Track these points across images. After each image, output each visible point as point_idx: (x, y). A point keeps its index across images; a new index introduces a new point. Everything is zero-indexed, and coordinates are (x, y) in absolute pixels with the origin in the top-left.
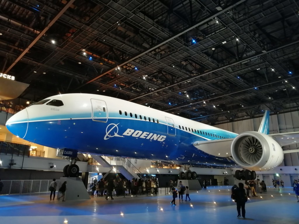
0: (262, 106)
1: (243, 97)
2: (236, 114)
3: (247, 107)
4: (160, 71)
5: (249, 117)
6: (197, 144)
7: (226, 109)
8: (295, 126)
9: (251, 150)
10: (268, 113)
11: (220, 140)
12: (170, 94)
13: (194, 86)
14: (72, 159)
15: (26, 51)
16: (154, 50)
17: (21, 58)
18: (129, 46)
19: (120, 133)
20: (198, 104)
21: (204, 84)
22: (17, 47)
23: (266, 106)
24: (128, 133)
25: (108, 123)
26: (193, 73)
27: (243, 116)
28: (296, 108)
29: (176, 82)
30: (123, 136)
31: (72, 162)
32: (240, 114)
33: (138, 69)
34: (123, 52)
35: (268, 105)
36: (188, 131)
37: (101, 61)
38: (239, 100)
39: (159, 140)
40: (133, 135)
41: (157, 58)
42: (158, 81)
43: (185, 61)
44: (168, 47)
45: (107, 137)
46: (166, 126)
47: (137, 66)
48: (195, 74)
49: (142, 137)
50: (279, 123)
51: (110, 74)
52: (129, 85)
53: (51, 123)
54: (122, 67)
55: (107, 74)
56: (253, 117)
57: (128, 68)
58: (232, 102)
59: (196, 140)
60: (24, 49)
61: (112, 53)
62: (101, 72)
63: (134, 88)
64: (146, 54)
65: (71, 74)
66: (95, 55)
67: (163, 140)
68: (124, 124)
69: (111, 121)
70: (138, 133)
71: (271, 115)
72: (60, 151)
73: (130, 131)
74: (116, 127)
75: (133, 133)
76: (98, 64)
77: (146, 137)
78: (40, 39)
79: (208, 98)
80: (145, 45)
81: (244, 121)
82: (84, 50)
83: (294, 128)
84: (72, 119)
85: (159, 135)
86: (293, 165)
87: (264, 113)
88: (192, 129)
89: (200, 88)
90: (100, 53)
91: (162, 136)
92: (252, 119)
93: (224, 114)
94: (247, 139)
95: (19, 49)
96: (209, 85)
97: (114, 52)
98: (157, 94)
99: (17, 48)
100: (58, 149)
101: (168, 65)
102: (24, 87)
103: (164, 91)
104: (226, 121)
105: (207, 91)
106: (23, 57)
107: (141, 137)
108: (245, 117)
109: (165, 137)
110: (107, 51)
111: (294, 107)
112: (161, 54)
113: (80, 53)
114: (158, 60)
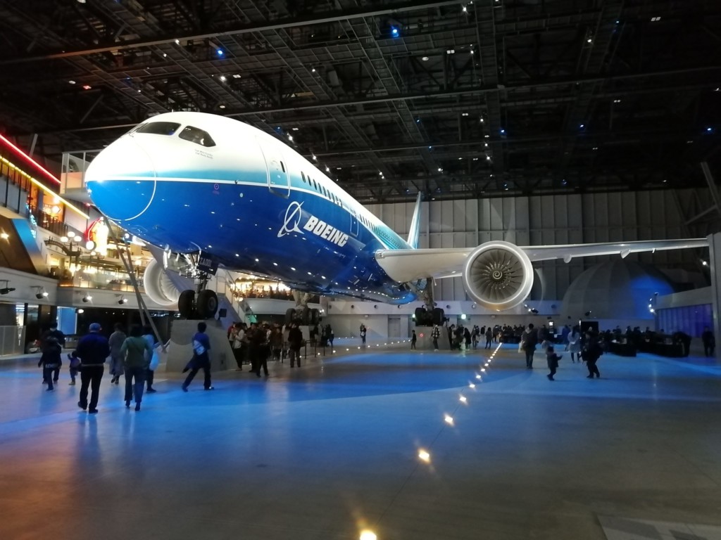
8: (456, 228)
9: (497, 274)
10: (422, 195)
19: (302, 225)
24: (310, 226)
25: (290, 200)
30: (304, 230)
33: (226, 55)
39: (340, 243)
40: (315, 231)
45: (284, 231)
46: (350, 214)
49: (324, 235)
59: (376, 247)
67: (345, 242)
69: (293, 195)
70: (321, 226)
73: (314, 221)
74: (299, 210)
75: (315, 227)
83: (454, 231)
85: (342, 234)
86: (442, 300)
91: (344, 236)
96: (354, 126)
101: (305, 66)
107: (322, 236)
109: (347, 238)
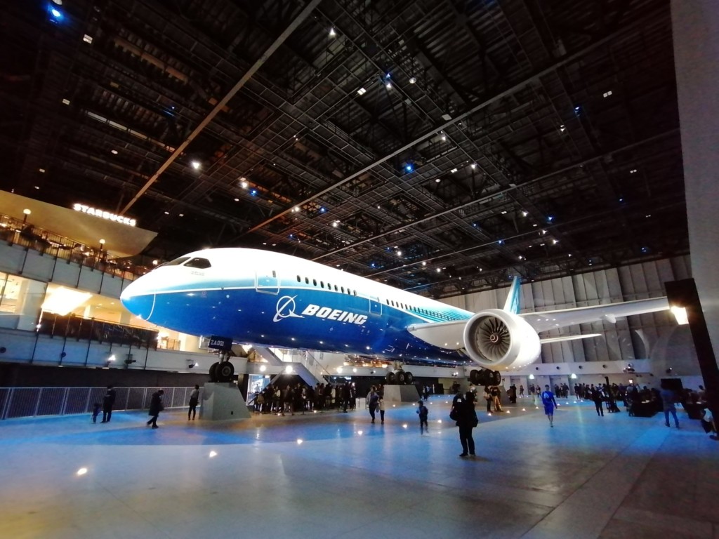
0: (510, 270)
1: (481, 255)
2: (471, 282)
3: (487, 272)
4: (358, 215)
5: (490, 287)
6: (413, 329)
7: (456, 274)
9: (493, 338)
10: (518, 279)
11: (447, 322)
12: (373, 250)
13: (409, 238)
14: (223, 354)
15: (154, 178)
16: (350, 181)
17: (146, 191)
18: (313, 174)
19: (298, 311)
20: (414, 266)
21: (424, 236)
22: (140, 173)
23: (515, 270)
24: (310, 312)
25: (280, 295)
26: (407, 218)
27: (482, 286)
28: (559, 274)
29: (382, 231)
30: (304, 315)
31: (223, 359)
32: (476, 283)
33: (327, 211)
34: (303, 185)
35: (518, 268)
36: (400, 308)
37: (269, 196)
38: (475, 260)
39: (357, 322)
40: (319, 315)
41: (354, 193)
42: (355, 229)
43: (396, 199)
44: (371, 178)
45: (279, 317)
46: (368, 300)
47: (325, 205)
48: (410, 220)
49: (331, 317)
50: (534, 297)
51: (283, 218)
52: (312, 236)
53: (191, 295)
54: (301, 207)
55: (279, 218)
56: (495, 287)
57: (310, 210)
58: (464, 264)
59: (411, 323)
60: (151, 176)
61: (286, 184)
62: (270, 215)
63: (319, 241)
64: (338, 187)
65: (223, 218)
66: (260, 188)
67: (363, 321)
68: (304, 298)
69: (284, 292)
70: (325, 311)
71: (522, 283)
72: (205, 340)
73: (313, 308)
74: (292, 301)
75: (317, 312)
76: (264, 201)
77: (338, 317)
78: (174, 161)
79: (429, 257)
80: (337, 174)
81: (482, 292)
82: (243, 179)
84: (225, 289)
85: (356, 315)
86: (553, 362)
87: (512, 280)
88: (406, 306)
89: (417, 241)
90: (267, 184)
91: (361, 316)
92: (495, 290)
93: (453, 282)
94: (487, 320)
95: (143, 176)
96: (431, 237)
97: (289, 184)
98: (353, 250)
99: (139, 175)
100: (202, 337)
101: (371, 205)
102: (149, 236)
103: (364, 245)
104: (457, 293)
105: (429, 247)
106: (148, 189)
107: (329, 318)
108: (485, 287)
109: (366, 317)
110: (279, 182)
111: (556, 272)
112: (360, 188)
113: (236, 184)
114: (356, 197)
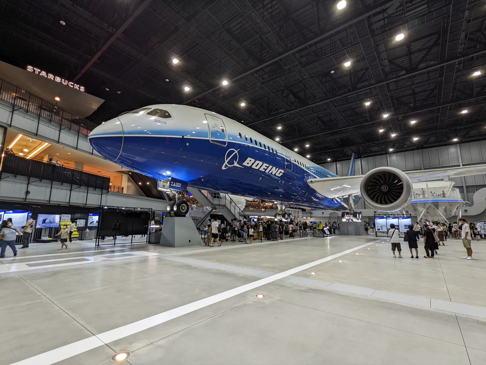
6: (312, 182)
10: (354, 156)
19: (240, 162)
23: (349, 150)
25: (228, 148)
30: (243, 166)
36: (302, 167)
39: (277, 174)
40: (253, 166)
45: (226, 166)
46: (284, 158)
49: (261, 169)
67: (281, 174)
69: (231, 145)
70: (258, 164)
73: (250, 161)
74: (236, 154)
75: (253, 164)
80: (251, 63)
84: (185, 137)
85: (277, 169)
87: (351, 156)
88: (305, 165)
91: (280, 170)
95: (86, 56)
102: (97, 102)
